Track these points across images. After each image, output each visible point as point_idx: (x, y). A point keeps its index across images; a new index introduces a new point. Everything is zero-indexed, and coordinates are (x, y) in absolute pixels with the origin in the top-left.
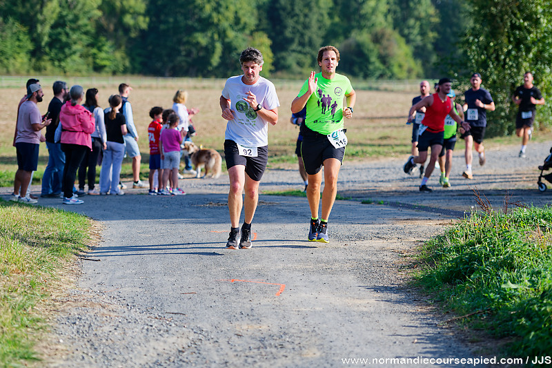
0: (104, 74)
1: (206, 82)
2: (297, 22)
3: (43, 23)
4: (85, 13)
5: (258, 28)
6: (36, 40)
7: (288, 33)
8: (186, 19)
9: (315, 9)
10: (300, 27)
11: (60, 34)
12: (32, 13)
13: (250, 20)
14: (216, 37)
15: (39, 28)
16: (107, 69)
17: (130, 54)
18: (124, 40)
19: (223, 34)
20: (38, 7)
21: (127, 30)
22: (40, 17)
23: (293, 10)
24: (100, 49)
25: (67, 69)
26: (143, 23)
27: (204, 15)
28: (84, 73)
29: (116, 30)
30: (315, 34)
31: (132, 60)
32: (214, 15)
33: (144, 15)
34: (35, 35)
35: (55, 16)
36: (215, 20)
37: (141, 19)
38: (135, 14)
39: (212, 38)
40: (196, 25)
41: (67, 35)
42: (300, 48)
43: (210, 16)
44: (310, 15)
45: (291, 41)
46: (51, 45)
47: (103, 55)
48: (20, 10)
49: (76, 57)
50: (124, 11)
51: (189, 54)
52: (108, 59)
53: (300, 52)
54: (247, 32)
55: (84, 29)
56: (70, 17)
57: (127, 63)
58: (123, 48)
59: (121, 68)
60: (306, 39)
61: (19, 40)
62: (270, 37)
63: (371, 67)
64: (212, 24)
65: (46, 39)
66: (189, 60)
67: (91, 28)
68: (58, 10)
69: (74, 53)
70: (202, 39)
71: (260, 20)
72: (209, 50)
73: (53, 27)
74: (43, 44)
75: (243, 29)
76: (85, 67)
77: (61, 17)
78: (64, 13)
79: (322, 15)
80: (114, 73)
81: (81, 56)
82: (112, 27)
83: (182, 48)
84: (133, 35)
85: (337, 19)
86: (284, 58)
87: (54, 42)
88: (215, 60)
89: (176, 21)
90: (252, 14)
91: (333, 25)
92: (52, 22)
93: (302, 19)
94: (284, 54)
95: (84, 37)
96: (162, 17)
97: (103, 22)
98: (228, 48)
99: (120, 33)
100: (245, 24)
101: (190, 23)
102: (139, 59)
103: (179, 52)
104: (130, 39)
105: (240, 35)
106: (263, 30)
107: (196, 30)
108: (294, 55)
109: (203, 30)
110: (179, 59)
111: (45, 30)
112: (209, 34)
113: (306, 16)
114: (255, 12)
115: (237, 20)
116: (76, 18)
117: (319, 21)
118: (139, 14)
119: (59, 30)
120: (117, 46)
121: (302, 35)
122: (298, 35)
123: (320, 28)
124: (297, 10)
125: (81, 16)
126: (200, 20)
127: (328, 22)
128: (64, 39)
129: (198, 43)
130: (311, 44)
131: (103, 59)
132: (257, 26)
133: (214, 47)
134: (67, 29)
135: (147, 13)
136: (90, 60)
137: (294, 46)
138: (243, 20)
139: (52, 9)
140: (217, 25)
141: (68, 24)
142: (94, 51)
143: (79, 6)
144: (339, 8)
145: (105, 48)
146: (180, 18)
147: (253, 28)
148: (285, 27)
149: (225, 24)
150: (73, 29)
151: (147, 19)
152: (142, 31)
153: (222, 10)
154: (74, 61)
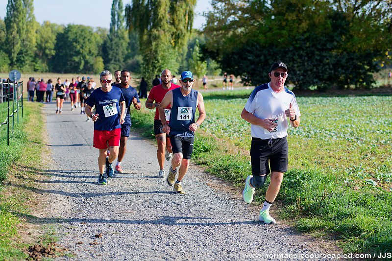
0: (38, 72)
2: (113, 52)
3: (14, 52)
4: (30, 49)
5: (98, 55)
6: (11, 59)
7: (110, 57)
8: (70, 51)
9: (120, 47)
10: (115, 54)
11: (21, 57)
12: (10, 49)
13: (95, 52)
14: (82, 58)
15: (13, 55)
16: (39, 71)
17: (48, 65)
18: (46, 59)
19: (84, 57)
20: (12, 47)
21: (47, 55)
22: (13, 50)
23: (112, 48)
24: (36, 63)
25: (24, 70)
26: (53, 53)
27: (77, 50)
28: (30, 72)
29: (42, 55)
30: (121, 57)
31: (49, 67)
32: (81, 50)
33: (54, 50)
34: (11, 57)
35: (19, 50)
36: (81, 52)
37: (52, 51)
38: (50, 49)
39: (80, 58)
40: (74, 54)
41: (23, 57)
42: (114, 62)
43: (79, 50)
44: (119, 50)
45: (111, 60)
46: (17, 61)
47: (38, 65)
48: (5, 47)
49: (27, 66)
50: (46, 48)
51: (71, 65)
52: (40, 67)
53: (115, 64)
54: (94, 56)
55: (30, 55)
56: (25, 50)
57: (47, 68)
58: (45, 62)
59: (45, 70)
60: (117, 59)
61: (5, 59)
62: (103, 58)
64: (80, 53)
65: (15, 59)
66: (71, 67)
67: (33, 55)
68: (20, 48)
69: (26, 64)
70: (76, 59)
71: (99, 52)
72: (79, 63)
73: (18, 54)
74: (14, 61)
75: (92, 55)
76: (30, 70)
77: (21, 50)
78: (22, 49)
79: (124, 49)
80: (42, 72)
81: (29, 65)
82: (41, 54)
83: (68, 63)
84: (50, 57)
85: (130, 51)
86: (108, 66)
87: (18, 60)
88: (82, 67)
89: (66, 52)
90: (96, 49)
91: (129, 53)
92: (18, 52)
93: (115, 51)
94: (108, 65)
95: (30, 58)
96: (61, 50)
97: (38, 52)
98: (86, 62)
99: (44, 57)
100: (93, 53)
101: (71, 53)
102: (52, 67)
103: (67, 64)
104: (48, 59)
105: (91, 58)
106: (100, 55)
107: (74, 56)
108: (112, 65)
109: (77, 56)
110: (68, 67)
111: (15, 56)
112: (79, 57)
113: (117, 50)
114: (97, 49)
115: (90, 52)
116: (27, 51)
117: (123, 52)
118: (51, 49)
119: (20, 55)
120: (43, 62)
121: (115, 57)
122: (114, 58)
123: (123, 55)
124: (113, 48)
125: (29, 50)
126: (75, 52)
127: (126, 52)
128: (22, 59)
129: (75, 61)
130: (119, 61)
131: (37, 67)
132: (98, 54)
133: (81, 62)
134: (24, 55)
135: (55, 49)
136: (33, 67)
137: (112, 62)
138: (92, 51)
139: (17, 47)
140: (82, 54)
141: (24, 53)
142: (34, 63)
143: (28, 46)
144: (130, 47)
145: (39, 62)
146: (68, 51)
147: (96, 55)
148: (109, 54)
149: (85, 53)
150: (26, 55)
151: (55, 51)
152: (53, 56)
153: (84, 48)
154: (26, 67)
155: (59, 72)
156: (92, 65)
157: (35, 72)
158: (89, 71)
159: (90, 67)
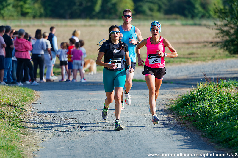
0: (27, 18)
1: (92, 22)
16: (30, 15)
17: (44, 4)
24: (25, 2)
25: (5, 15)
28: (15, 17)
31: (45, 9)
47: (27, 6)
49: (10, 7)
51: (81, 4)
52: (30, 8)
53: (151, 2)
57: (42, 11)
58: (39, 1)
59: (38, 14)
63: (196, 11)
66: (81, 8)
69: (9, 5)
76: (15, 14)
80: (34, 17)
81: (13, 6)
86: (141, 6)
88: (98, 8)
94: (141, 3)
102: (50, 8)
103: (75, 4)
110: (75, 7)
131: (27, 8)
136: (19, 9)
142: (21, 3)
145: (28, 1)
154: (9, 10)
155: (61, 17)
156: (114, 5)
157: (22, 18)
158: (110, 13)
159: (111, 9)
